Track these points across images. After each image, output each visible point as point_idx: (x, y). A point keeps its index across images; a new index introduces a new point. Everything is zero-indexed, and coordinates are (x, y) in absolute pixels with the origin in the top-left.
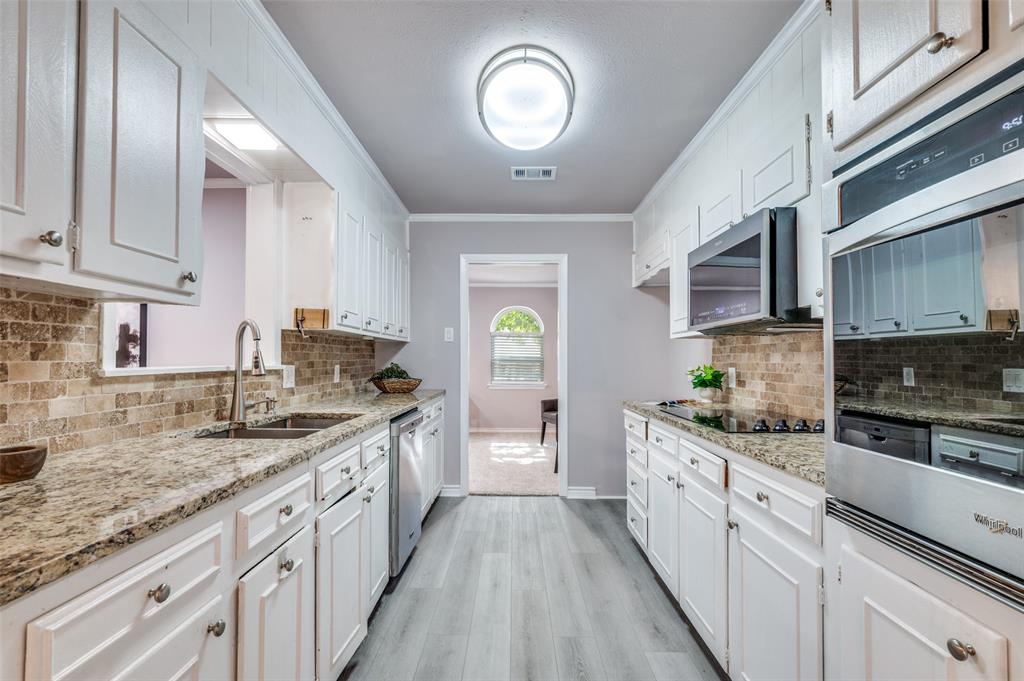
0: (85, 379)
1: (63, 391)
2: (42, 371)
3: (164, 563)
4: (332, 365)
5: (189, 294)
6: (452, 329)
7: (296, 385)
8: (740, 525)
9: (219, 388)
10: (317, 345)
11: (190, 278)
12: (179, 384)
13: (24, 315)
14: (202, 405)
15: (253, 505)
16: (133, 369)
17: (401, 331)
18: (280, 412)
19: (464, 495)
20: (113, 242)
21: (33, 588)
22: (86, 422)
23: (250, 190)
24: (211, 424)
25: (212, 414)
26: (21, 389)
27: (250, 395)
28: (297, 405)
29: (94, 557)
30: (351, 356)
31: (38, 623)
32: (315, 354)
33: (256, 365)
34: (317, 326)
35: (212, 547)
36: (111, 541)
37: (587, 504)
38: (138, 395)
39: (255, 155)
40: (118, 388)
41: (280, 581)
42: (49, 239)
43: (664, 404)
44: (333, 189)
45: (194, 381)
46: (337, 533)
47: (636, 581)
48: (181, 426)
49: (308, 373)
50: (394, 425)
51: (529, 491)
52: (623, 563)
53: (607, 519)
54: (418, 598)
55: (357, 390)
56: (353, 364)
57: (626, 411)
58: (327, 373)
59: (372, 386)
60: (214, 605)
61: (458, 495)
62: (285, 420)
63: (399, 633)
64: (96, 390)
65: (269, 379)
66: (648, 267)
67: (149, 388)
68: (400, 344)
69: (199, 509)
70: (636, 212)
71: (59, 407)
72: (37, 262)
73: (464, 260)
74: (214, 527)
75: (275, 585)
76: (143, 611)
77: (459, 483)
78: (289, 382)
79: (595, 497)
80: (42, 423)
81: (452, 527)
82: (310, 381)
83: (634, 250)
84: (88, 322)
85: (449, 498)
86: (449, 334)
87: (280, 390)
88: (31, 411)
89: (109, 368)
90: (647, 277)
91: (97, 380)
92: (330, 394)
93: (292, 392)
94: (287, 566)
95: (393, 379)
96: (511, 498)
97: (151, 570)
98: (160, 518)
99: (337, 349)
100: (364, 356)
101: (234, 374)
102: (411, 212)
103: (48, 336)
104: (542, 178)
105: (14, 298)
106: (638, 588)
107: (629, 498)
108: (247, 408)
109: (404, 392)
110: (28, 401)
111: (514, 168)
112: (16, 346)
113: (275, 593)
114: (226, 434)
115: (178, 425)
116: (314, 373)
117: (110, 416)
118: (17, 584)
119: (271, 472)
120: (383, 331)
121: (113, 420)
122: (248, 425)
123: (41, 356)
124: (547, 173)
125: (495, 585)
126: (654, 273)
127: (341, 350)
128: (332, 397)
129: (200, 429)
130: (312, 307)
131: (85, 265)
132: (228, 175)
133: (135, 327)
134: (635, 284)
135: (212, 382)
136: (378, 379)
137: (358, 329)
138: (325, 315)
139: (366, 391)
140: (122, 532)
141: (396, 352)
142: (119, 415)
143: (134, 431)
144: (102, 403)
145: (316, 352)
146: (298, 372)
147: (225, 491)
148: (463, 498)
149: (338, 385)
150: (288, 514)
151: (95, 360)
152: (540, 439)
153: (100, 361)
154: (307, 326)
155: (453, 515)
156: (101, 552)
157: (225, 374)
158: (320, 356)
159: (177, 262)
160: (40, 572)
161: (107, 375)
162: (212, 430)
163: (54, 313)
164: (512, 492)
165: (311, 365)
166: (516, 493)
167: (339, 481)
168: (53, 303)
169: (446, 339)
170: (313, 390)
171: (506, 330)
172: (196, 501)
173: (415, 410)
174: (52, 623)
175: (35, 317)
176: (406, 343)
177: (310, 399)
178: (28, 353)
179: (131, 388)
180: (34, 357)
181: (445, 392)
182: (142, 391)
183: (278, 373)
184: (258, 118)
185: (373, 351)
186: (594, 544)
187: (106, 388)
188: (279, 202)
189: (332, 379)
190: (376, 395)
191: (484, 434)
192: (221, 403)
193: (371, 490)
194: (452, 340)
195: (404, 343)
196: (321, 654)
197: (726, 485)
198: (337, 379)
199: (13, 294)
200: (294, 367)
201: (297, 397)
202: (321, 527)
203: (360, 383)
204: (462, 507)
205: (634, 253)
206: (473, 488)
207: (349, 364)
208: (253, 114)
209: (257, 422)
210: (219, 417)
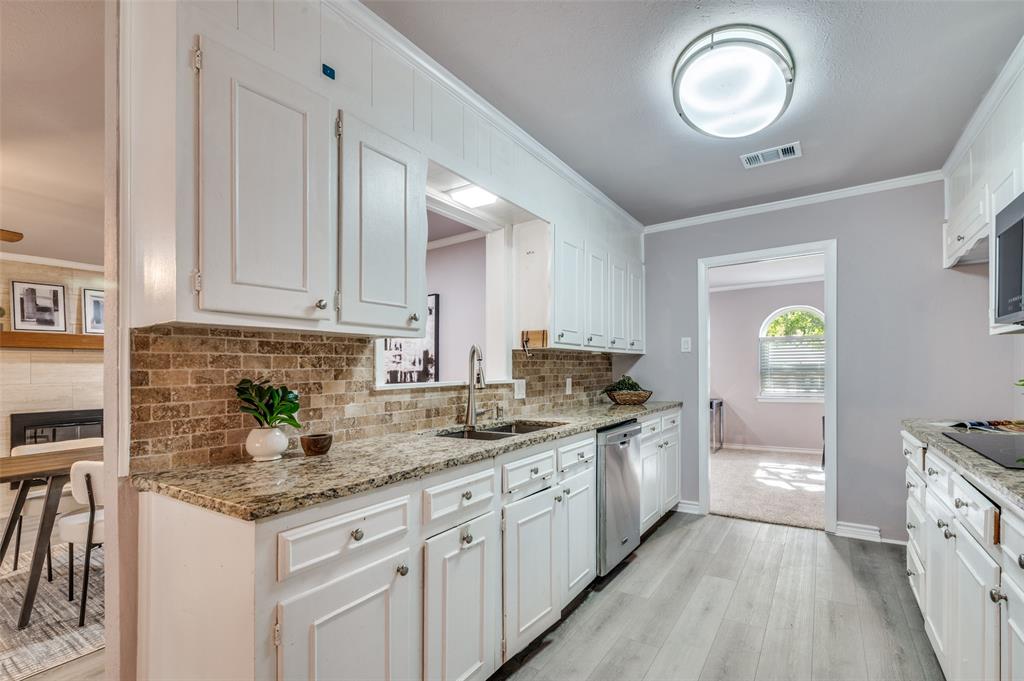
0: (366, 392)
1: (353, 400)
2: (340, 387)
3: (363, 515)
4: (563, 378)
5: (416, 330)
6: (689, 339)
7: (527, 396)
8: (1008, 598)
9: (459, 398)
10: (547, 362)
11: (414, 318)
12: (428, 396)
13: (330, 352)
14: (446, 412)
15: (436, 487)
16: (431, 383)
17: (633, 344)
18: (508, 419)
19: (703, 513)
20: (361, 301)
21: (276, 512)
22: (367, 421)
23: (488, 236)
24: (451, 425)
25: (454, 419)
26: (329, 398)
27: (484, 405)
28: (528, 414)
29: (311, 502)
30: (584, 370)
31: (284, 534)
32: (546, 369)
33: (478, 381)
34: (538, 345)
35: (401, 512)
36: (322, 494)
37: (863, 545)
38: (400, 403)
39: (487, 209)
40: (386, 398)
41: (462, 549)
42: (320, 306)
43: (962, 425)
44: (549, 223)
45: (440, 393)
46: (524, 523)
47: (902, 651)
48: (430, 427)
49: (539, 386)
50: (601, 435)
51: (785, 520)
52: (890, 624)
53: (886, 568)
54: (622, 601)
55: (591, 401)
56: (587, 377)
57: (904, 433)
58: (558, 385)
59: (605, 396)
60: (404, 553)
61: (696, 513)
62: (511, 426)
63: (595, 627)
64: (373, 399)
65: (502, 391)
66: (960, 238)
67: (407, 398)
68: (637, 357)
69: (386, 483)
70: (948, 165)
71: (351, 410)
72: (316, 320)
73: (702, 265)
74: (403, 498)
75: (456, 552)
76: (348, 544)
77: (697, 500)
78: (520, 392)
79: (878, 540)
80: (342, 420)
81: (680, 543)
82: (541, 393)
83: (946, 218)
84: (367, 353)
85: (686, 514)
86: (686, 344)
87: (512, 401)
88: (335, 412)
89: (381, 384)
90: (962, 253)
91: (373, 393)
92: (562, 405)
93: (523, 402)
94: (467, 539)
95: (625, 392)
96: (759, 524)
97: (353, 518)
98: (356, 485)
99: (568, 364)
100: (599, 370)
101: (468, 387)
102: (645, 225)
103: (344, 364)
104: (783, 158)
105: (325, 342)
106: (901, 660)
107: (909, 545)
108: (478, 415)
109: (635, 404)
110: (333, 406)
111: (744, 157)
112: (326, 371)
113: (456, 557)
114: (460, 435)
115: (428, 425)
116: (544, 386)
117: (381, 418)
118: (267, 508)
119: (451, 464)
120: (610, 345)
121: (383, 420)
122: (477, 428)
123: (340, 377)
124: (789, 151)
125: (707, 609)
126: (970, 245)
127: (573, 365)
128: (564, 407)
129: (441, 430)
130: (534, 329)
131: (345, 317)
132: (471, 229)
133: (432, 353)
134: (947, 262)
135: (453, 394)
136: (610, 390)
137: (579, 345)
138: (544, 334)
139: (601, 402)
140: (330, 490)
141: (632, 365)
142: (387, 417)
143: (397, 428)
144: (376, 408)
145: (546, 367)
146: (528, 386)
147: (408, 473)
148: (701, 516)
149: (571, 397)
150: (468, 499)
151: (371, 379)
152: (821, 462)
153: (374, 379)
154: (531, 346)
155: (685, 532)
156: (316, 500)
157: (463, 387)
158: (551, 371)
159: (405, 307)
160: (280, 504)
161: (378, 389)
162: (450, 431)
163: (347, 349)
164: (762, 518)
165: (542, 379)
166: (766, 519)
167: (528, 479)
168: (346, 343)
169: (683, 350)
170: (545, 399)
171: (799, 333)
172: (384, 477)
173: (634, 420)
174: (290, 536)
175: (336, 352)
176: (641, 355)
177: (541, 409)
178: (332, 376)
179: (394, 398)
180: (336, 378)
181: (681, 404)
182: (402, 400)
183: (510, 386)
184: (472, 183)
185: (610, 364)
186: (854, 593)
187: (379, 398)
188: (509, 243)
189: (564, 391)
190: (609, 406)
191: (751, 452)
192: (460, 410)
193: (568, 492)
194: (689, 350)
195: (639, 356)
196: (508, 620)
197: (997, 540)
198: (569, 391)
199: (325, 338)
200: (524, 381)
201: (528, 406)
202: (506, 514)
203: (595, 395)
204: (698, 525)
205: (946, 222)
206: (716, 507)
207: (581, 377)
208: (468, 180)
209: (485, 426)
210: (459, 420)
